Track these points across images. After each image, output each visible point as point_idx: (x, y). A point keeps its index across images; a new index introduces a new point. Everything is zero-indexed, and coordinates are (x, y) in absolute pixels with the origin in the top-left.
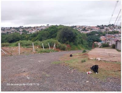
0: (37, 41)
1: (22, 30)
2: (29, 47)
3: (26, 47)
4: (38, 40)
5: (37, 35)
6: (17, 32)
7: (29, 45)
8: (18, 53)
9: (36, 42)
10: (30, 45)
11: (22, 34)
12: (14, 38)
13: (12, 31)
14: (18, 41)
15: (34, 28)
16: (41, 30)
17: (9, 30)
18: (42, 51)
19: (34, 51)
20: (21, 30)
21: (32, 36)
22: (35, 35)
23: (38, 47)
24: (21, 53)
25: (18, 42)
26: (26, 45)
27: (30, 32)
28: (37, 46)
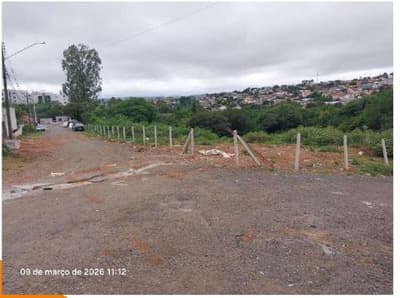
0: (363, 130)
1: (309, 93)
2: (329, 150)
3: (317, 150)
4: (365, 127)
5: (363, 107)
6: (292, 99)
7: (329, 142)
8: (294, 167)
9: (357, 132)
10: (333, 143)
11: (309, 106)
12: (283, 119)
13: (278, 98)
14: (295, 127)
15: (354, 83)
16: (381, 88)
17: (270, 93)
18: (376, 169)
19: (347, 166)
20: (305, 93)
21: (341, 114)
22: (352, 110)
23: (361, 153)
24: (300, 168)
25: (293, 130)
26: (321, 143)
27: (334, 97)
28: (357, 147)
